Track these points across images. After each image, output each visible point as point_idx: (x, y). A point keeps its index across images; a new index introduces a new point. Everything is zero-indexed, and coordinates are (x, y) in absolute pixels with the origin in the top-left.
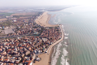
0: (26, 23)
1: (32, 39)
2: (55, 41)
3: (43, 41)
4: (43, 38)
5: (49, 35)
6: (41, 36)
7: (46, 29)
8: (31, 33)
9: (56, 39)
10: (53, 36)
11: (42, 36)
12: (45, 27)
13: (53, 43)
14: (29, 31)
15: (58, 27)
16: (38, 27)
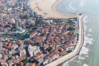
0: (10, 7)
1: (8, 45)
2: (55, 56)
3: (28, 54)
4: (30, 47)
5: (47, 39)
6: (28, 39)
7: (47, 24)
8: (11, 30)
9: (60, 51)
10: (56, 42)
11: (32, 39)
12: (45, 18)
13: (49, 62)
14: (8, 26)
15: (76, 19)
16: (31, 16)
